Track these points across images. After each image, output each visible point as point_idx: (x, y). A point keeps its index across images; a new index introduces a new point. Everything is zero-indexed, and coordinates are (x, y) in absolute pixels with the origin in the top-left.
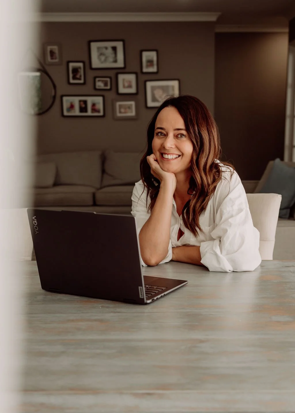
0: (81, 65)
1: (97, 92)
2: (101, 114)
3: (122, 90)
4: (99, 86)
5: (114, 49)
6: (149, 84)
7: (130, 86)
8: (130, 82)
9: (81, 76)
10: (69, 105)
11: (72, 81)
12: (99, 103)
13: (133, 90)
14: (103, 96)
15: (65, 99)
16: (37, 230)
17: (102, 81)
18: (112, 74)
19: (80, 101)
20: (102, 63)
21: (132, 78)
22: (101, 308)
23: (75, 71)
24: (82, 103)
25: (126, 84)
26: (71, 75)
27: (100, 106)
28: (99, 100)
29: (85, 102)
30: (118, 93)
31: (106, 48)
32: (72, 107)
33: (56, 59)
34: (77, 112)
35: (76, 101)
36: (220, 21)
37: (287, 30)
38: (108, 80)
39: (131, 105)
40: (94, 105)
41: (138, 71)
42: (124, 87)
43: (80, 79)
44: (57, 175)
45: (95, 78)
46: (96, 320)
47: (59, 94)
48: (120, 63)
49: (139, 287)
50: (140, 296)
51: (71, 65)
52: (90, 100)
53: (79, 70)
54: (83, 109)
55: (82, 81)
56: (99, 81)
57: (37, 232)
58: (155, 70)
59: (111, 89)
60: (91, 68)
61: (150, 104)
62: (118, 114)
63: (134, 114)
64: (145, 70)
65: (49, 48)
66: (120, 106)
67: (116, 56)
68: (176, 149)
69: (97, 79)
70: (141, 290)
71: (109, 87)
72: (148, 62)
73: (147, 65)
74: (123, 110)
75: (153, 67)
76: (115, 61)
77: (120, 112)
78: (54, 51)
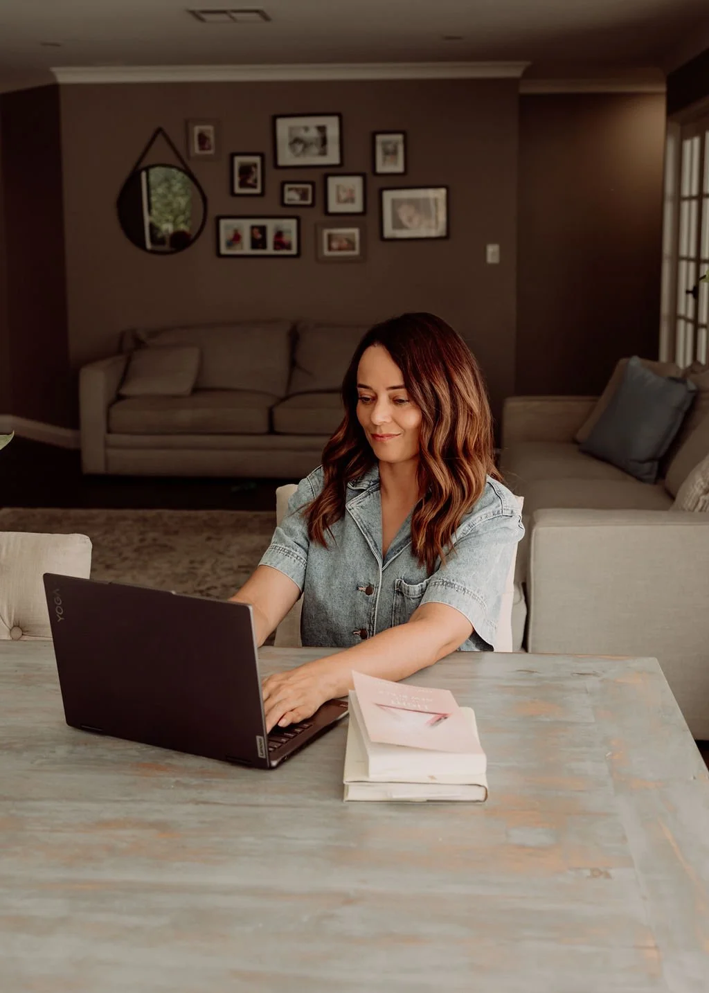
0: (257, 160)
1: (287, 210)
2: (294, 251)
3: (334, 207)
4: (289, 200)
5: (322, 129)
6: (388, 196)
7: (351, 200)
8: (352, 191)
9: (256, 181)
10: (231, 235)
11: (238, 190)
12: (290, 232)
13: (357, 207)
14: (298, 219)
15: (223, 223)
16: (61, 614)
17: (297, 190)
18: (316, 176)
19: (253, 227)
20: (298, 155)
21: (355, 183)
22: (173, 786)
23: (246, 171)
24: (256, 231)
25: (343, 196)
26: (237, 179)
27: (292, 237)
28: (290, 225)
29: (263, 230)
30: (326, 213)
31: (306, 129)
32: (237, 238)
33: (209, 149)
36: (527, 74)
37: (663, 89)
38: (309, 187)
40: (279, 235)
41: (368, 171)
42: (339, 201)
43: (254, 187)
44: (201, 371)
45: (283, 184)
47: (212, 213)
48: (333, 157)
49: (258, 738)
50: (260, 753)
51: (238, 160)
52: (271, 225)
53: (253, 169)
54: (259, 243)
55: (258, 191)
56: (290, 189)
57: (61, 619)
58: (399, 168)
59: (312, 205)
60: (276, 166)
61: (389, 231)
62: (326, 253)
63: (356, 252)
64: (381, 168)
65: (197, 130)
66: (330, 237)
67: (324, 141)
68: (394, 424)
69: (287, 187)
70: (261, 743)
71: (309, 202)
72: (386, 153)
73: (384, 160)
74: (335, 245)
75: (396, 163)
76: (323, 153)
77: (330, 248)
78: (207, 134)
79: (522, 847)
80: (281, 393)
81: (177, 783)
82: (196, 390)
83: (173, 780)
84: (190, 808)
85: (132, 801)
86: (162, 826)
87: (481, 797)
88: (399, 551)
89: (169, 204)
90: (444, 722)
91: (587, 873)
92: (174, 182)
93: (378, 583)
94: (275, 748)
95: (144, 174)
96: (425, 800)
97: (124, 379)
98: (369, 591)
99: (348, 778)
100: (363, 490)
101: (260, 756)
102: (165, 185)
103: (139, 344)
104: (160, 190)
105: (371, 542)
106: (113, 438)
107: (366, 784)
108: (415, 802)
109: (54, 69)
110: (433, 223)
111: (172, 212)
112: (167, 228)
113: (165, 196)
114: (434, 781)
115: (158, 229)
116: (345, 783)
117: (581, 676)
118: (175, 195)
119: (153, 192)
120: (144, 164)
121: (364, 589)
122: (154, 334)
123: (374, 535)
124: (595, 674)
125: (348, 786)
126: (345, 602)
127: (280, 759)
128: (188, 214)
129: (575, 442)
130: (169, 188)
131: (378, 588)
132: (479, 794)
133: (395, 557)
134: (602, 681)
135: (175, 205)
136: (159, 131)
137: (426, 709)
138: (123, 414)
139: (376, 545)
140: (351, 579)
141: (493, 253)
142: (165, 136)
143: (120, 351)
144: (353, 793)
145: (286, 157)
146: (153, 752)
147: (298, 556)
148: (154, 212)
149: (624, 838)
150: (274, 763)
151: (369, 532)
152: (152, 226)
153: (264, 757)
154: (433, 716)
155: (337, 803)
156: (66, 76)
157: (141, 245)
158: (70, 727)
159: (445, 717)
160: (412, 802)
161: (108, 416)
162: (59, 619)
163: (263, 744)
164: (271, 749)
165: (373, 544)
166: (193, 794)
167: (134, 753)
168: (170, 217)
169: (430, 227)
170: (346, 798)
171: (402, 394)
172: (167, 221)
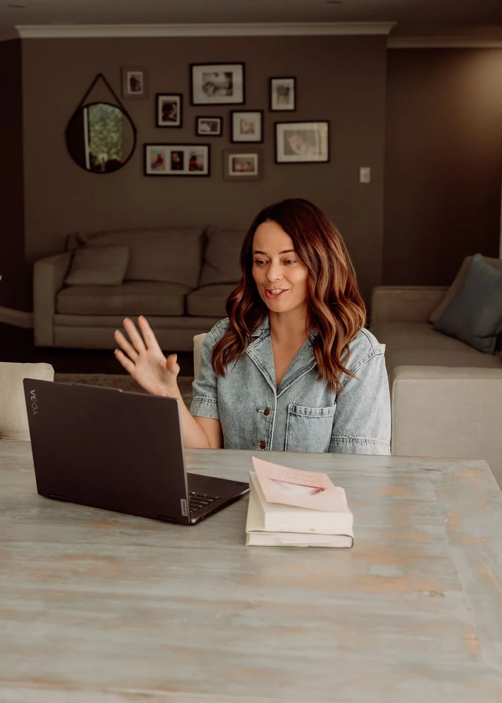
0: (177, 99)
1: (200, 139)
2: (205, 172)
3: (238, 136)
4: (202, 131)
5: (229, 75)
6: (281, 128)
7: (251, 131)
8: (252, 125)
9: (175, 116)
10: (155, 158)
11: (161, 123)
12: (202, 156)
13: (256, 137)
14: (209, 146)
15: (149, 148)
16: (36, 409)
17: (208, 123)
18: (224, 112)
19: (173, 153)
20: (209, 96)
21: (255, 118)
22: (118, 535)
23: (168, 107)
24: (175, 155)
25: (245, 128)
26: (161, 114)
27: (203, 161)
28: (202, 152)
29: (181, 154)
30: (232, 141)
31: (216, 75)
32: (160, 161)
33: (139, 90)
34: (167, 169)
35: (166, 152)
36: (394, 32)
39: (253, 159)
40: (193, 158)
41: (267, 114)
42: (242, 132)
43: (175, 120)
44: (130, 266)
45: (197, 118)
46: (105, 558)
47: (141, 141)
48: (237, 97)
49: (182, 500)
50: (183, 512)
51: (162, 99)
52: (187, 151)
53: (174, 106)
54: (177, 165)
55: (177, 123)
56: (203, 122)
57: (35, 413)
58: (291, 106)
59: (221, 135)
60: (192, 104)
61: (282, 157)
62: (231, 173)
63: (255, 173)
64: (276, 106)
65: (129, 75)
66: (234, 161)
67: (230, 86)
68: (284, 280)
69: (200, 120)
70: (184, 505)
71: (218, 133)
72: (279, 94)
73: (278, 100)
74: (238, 167)
75: (287, 102)
76: (230, 94)
77: (234, 170)
78: (137, 78)
79: (379, 577)
80: (194, 284)
81: (121, 533)
82: (126, 281)
83: (119, 531)
84: (131, 548)
85: (88, 543)
86: (111, 559)
87: (349, 545)
88: (290, 383)
89: (105, 138)
90: (322, 493)
91: (427, 593)
92: (108, 121)
93: (273, 406)
94: (194, 511)
95: (85, 110)
96: (307, 546)
97: (68, 272)
98: (267, 412)
99: (249, 529)
100: (258, 337)
101: (183, 515)
102: (101, 123)
103: (81, 244)
104: (97, 127)
105: (267, 376)
106: (59, 318)
107: (263, 533)
108: (299, 547)
109: (17, 27)
110: (317, 150)
111: (106, 145)
112: (103, 157)
113: (101, 132)
114: (314, 532)
115: (95, 158)
116: (247, 532)
117: (428, 471)
118: (109, 132)
119: (92, 129)
120: (87, 102)
121: (263, 411)
122: (93, 236)
123: (268, 370)
124: (438, 470)
125: (249, 534)
126: (248, 421)
127: (198, 518)
128: (119, 147)
129: (430, 322)
130: (105, 125)
131: (274, 410)
132: (347, 543)
133: (287, 388)
134: (443, 474)
135: (109, 140)
136: (100, 75)
137: (308, 484)
138: (68, 299)
139: (271, 378)
140: (252, 404)
141: (365, 174)
142: (104, 79)
143: (66, 250)
144: (253, 540)
145: (200, 97)
146: (103, 513)
147: (208, 400)
148: (93, 146)
149: (456, 573)
150: (194, 521)
151: (265, 368)
152: (91, 156)
153: (186, 515)
154: (313, 489)
155: (241, 547)
156: (26, 32)
157: (83, 166)
158: (41, 496)
159: (322, 490)
160: (297, 547)
161: (56, 301)
162: (34, 412)
163: (186, 505)
164: (191, 512)
165: (269, 377)
166: (134, 540)
167: (88, 513)
168: (105, 149)
169: (314, 153)
170: (248, 544)
171: (292, 256)
172: (103, 152)
